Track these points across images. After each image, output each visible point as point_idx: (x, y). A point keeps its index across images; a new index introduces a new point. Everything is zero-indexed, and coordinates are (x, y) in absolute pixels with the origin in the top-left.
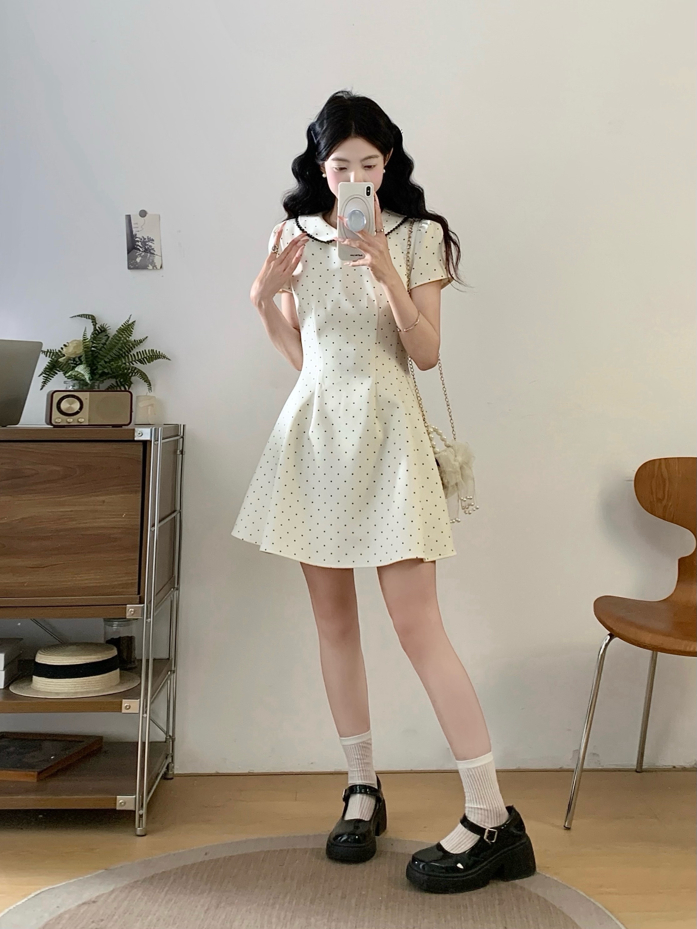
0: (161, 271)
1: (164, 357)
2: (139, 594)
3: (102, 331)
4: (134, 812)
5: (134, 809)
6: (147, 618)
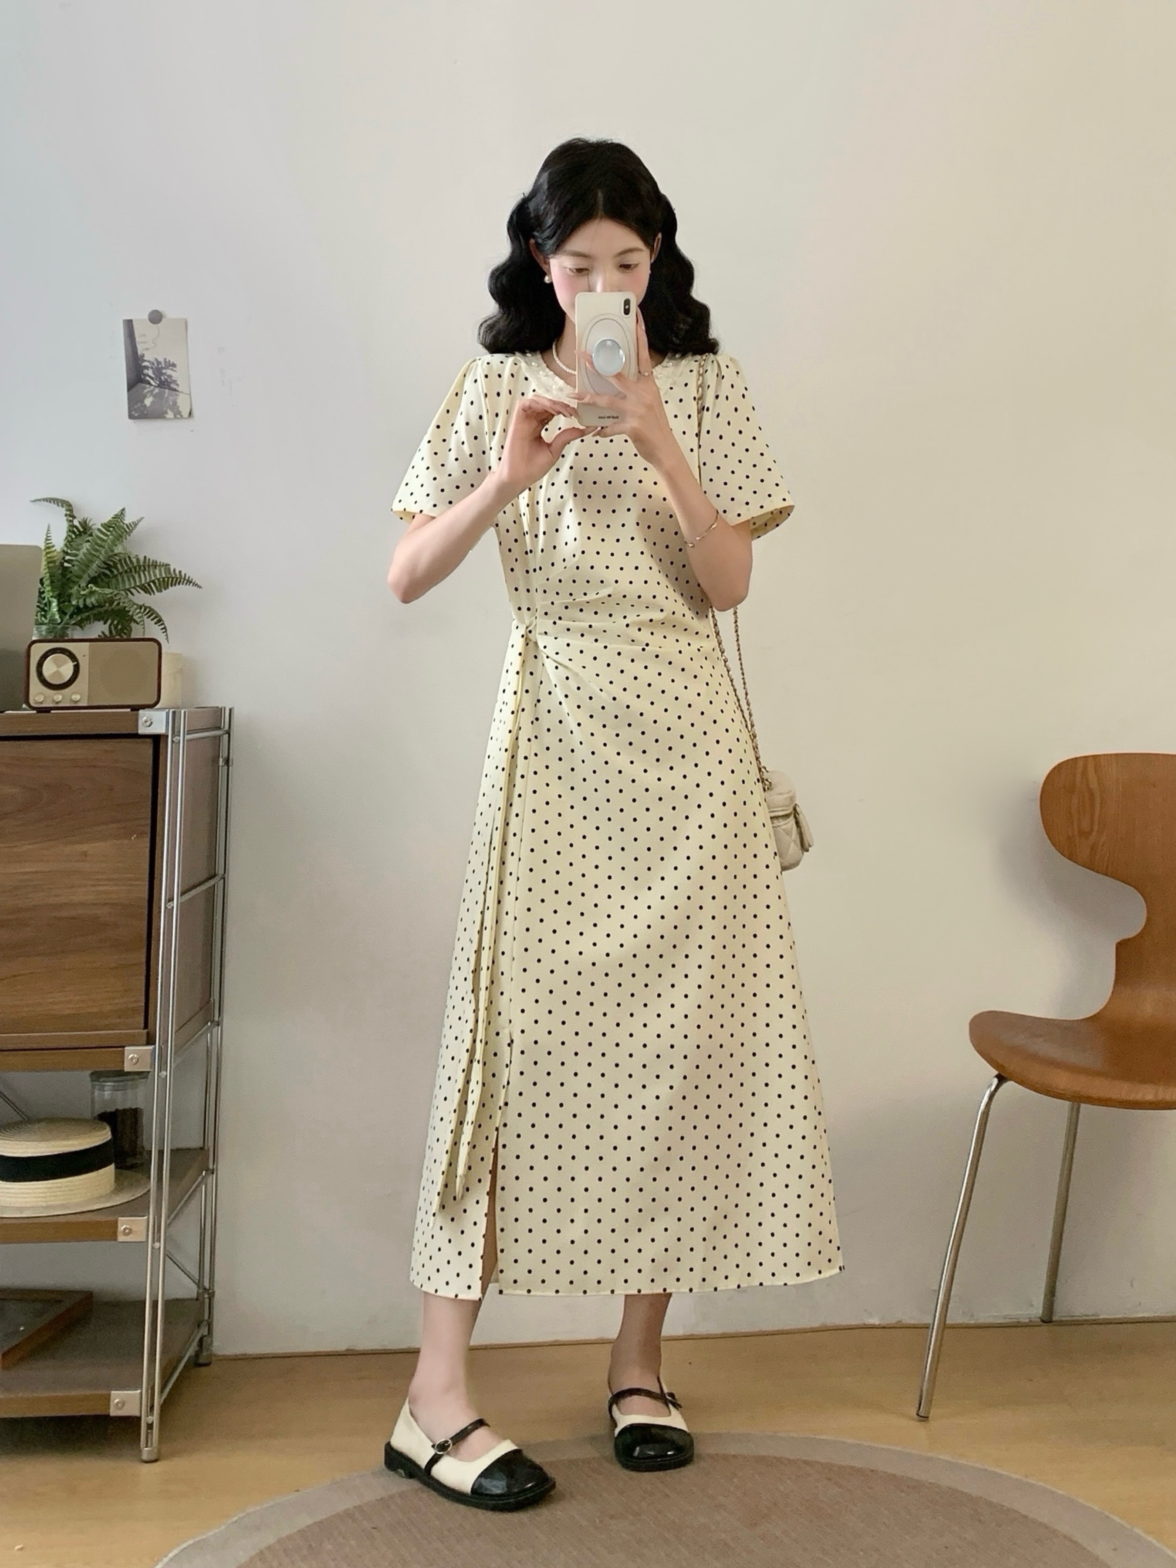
0: (190, 422)
1: (189, 581)
2: (146, 1027)
3: (85, 532)
4: (138, 1419)
5: (137, 1414)
6: (160, 1070)
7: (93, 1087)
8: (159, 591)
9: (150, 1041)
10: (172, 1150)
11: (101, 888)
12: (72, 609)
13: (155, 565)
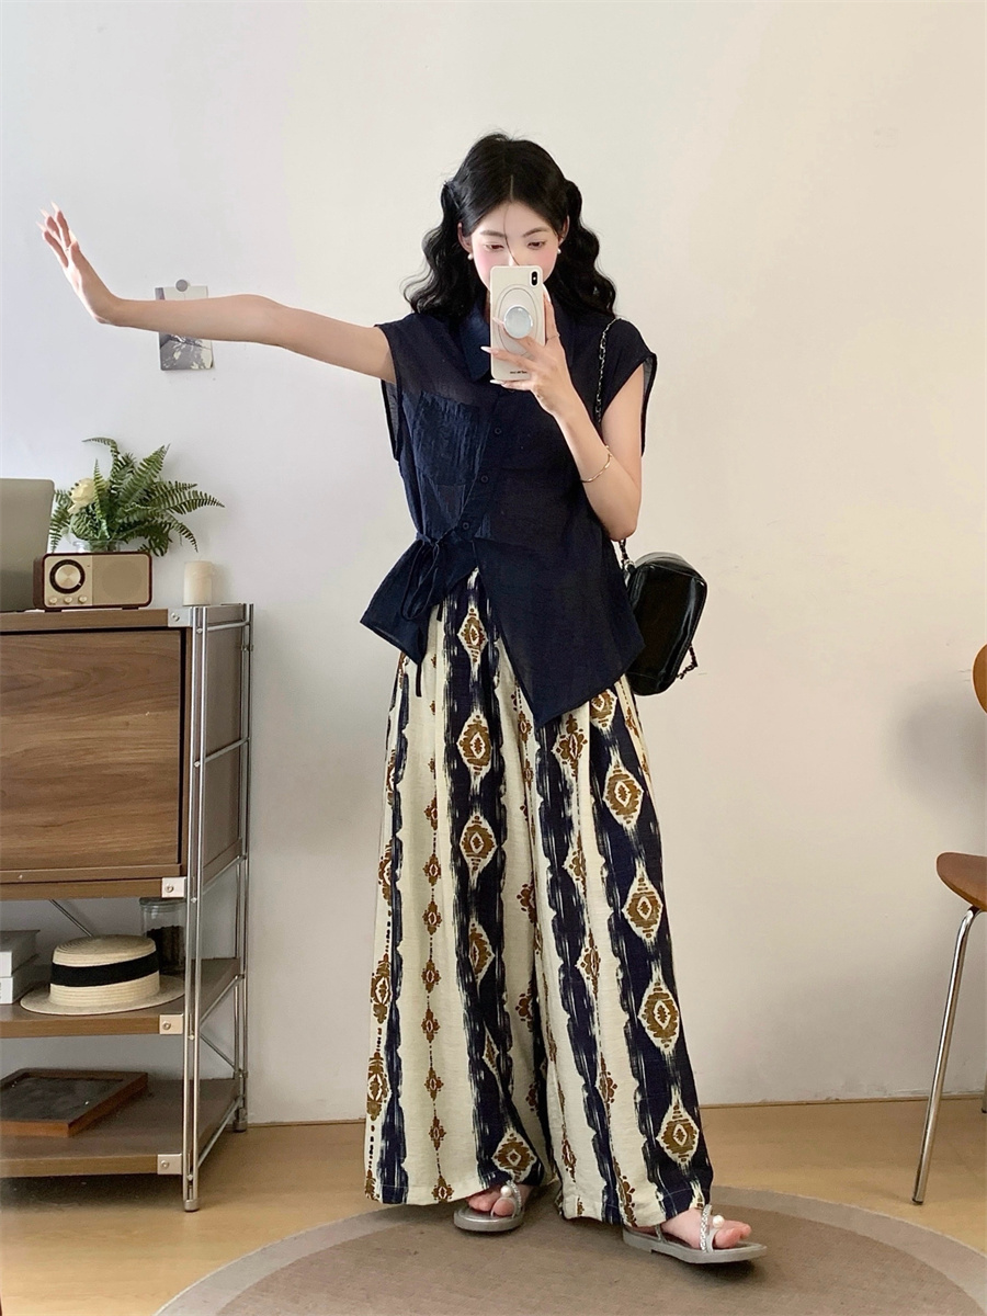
0: (212, 370)
1: (214, 502)
2: (179, 862)
3: (127, 464)
4: (179, 1178)
5: (180, 1173)
6: (191, 897)
7: (143, 909)
8: (189, 511)
9: (183, 873)
10: (203, 961)
11: (141, 751)
12: (118, 527)
13: (185, 487)
